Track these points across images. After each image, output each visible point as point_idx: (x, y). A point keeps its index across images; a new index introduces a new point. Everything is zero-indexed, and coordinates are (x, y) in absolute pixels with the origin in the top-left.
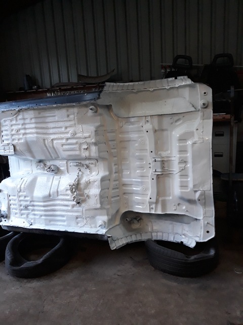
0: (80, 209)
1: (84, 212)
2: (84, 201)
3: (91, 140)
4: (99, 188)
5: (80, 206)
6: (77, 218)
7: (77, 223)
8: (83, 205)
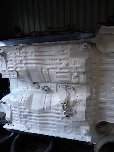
0: (68, 120)
1: (71, 123)
2: (72, 115)
3: (81, 70)
4: (84, 106)
5: (68, 118)
6: (65, 127)
7: (65, 131)
8: (71, 118)
